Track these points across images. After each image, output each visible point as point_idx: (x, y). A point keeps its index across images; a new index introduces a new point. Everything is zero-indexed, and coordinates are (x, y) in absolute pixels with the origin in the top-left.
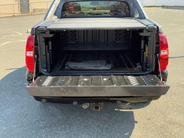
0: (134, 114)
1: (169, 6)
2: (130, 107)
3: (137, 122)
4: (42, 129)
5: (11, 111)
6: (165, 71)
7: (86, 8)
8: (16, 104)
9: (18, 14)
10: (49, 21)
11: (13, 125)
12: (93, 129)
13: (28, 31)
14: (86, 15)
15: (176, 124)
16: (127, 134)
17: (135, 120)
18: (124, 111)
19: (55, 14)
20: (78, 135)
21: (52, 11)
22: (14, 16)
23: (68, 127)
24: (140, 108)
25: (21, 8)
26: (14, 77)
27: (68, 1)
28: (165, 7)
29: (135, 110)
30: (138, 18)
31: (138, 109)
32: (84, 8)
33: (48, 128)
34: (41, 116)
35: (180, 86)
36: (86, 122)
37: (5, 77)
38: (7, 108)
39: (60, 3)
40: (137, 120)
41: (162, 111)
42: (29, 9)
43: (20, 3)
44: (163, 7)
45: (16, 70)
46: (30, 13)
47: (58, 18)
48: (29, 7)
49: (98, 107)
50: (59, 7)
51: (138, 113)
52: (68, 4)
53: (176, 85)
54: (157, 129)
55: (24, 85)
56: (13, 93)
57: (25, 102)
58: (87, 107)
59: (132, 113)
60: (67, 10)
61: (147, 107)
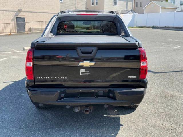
0: (120, 119)
1: (159, 27)
2: (117, 113)
3: (122, 125)
4: (39, 131)
5: (10, 117)
6: (145, 79)
7: (80, 28)
8: (14, 111)
9: (14, 32)
10: (46, 37)
11: (12, 128)
12: (83, 131)
13: (24, 48)
14: (79, 33)
15: (156, 127)
16: (113, 134)
17: (121, 124)
18: (111, 117)
19: (51, 32)
20: (70, 136)
21: (49, 29)
22: (10, 35)
23: (62, 129)
24: (126, 114)
25: (17, 27)
26: (12, 89)
27: (63, 20)
28: (155, 27)
29: (122, 116)
30: (123, 36)
31: (124, 115)
32: (78, 27)
33: (43, 130)
34: (37, 121)
35: (163, 96)
36: (77, 125)
37: (3, 89)
38: (6, 114)
39: (56, 22)
40: (122, 124)
41: (145, 117)
42: (25, 28)
43: (16, 22)
44: (154, 27)
45: (13, 83)
46: (26, 32)
47: (54, 35)
48: (25, 26)
49: (88, 110)
50: (55, 25)
51: (124, 119)
52: (63, 24)
53: (160, 95)
54: (139, 130)
55: (22, 95)
56: (11, 102)
57: (22, 110)
58: (78, 111)
59: (119, 118)
60: (62, 29)
61: (132, 113)
